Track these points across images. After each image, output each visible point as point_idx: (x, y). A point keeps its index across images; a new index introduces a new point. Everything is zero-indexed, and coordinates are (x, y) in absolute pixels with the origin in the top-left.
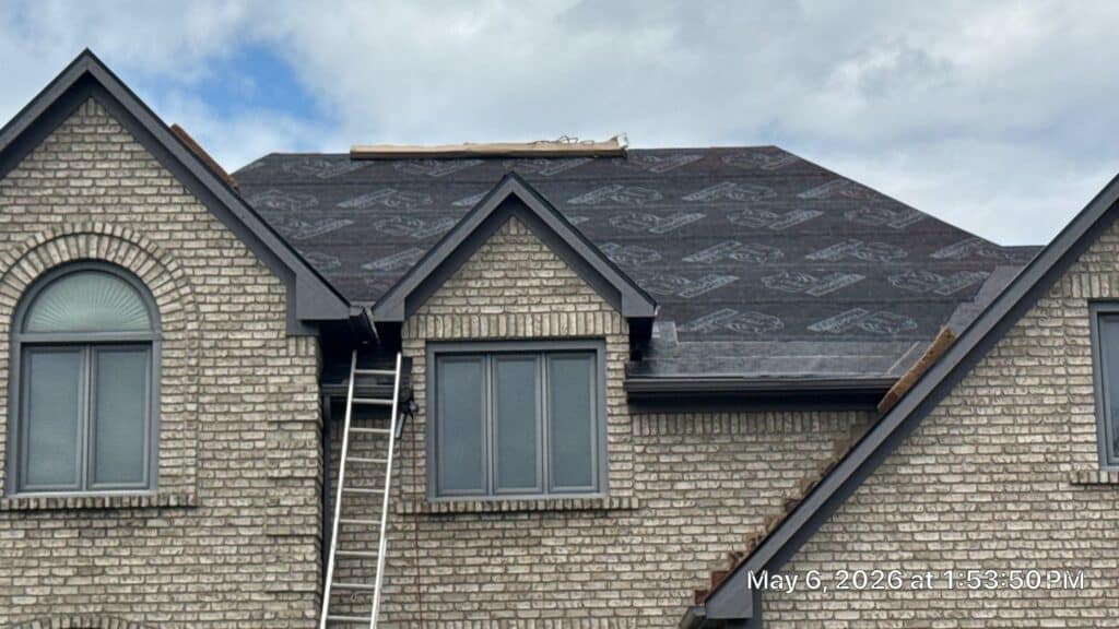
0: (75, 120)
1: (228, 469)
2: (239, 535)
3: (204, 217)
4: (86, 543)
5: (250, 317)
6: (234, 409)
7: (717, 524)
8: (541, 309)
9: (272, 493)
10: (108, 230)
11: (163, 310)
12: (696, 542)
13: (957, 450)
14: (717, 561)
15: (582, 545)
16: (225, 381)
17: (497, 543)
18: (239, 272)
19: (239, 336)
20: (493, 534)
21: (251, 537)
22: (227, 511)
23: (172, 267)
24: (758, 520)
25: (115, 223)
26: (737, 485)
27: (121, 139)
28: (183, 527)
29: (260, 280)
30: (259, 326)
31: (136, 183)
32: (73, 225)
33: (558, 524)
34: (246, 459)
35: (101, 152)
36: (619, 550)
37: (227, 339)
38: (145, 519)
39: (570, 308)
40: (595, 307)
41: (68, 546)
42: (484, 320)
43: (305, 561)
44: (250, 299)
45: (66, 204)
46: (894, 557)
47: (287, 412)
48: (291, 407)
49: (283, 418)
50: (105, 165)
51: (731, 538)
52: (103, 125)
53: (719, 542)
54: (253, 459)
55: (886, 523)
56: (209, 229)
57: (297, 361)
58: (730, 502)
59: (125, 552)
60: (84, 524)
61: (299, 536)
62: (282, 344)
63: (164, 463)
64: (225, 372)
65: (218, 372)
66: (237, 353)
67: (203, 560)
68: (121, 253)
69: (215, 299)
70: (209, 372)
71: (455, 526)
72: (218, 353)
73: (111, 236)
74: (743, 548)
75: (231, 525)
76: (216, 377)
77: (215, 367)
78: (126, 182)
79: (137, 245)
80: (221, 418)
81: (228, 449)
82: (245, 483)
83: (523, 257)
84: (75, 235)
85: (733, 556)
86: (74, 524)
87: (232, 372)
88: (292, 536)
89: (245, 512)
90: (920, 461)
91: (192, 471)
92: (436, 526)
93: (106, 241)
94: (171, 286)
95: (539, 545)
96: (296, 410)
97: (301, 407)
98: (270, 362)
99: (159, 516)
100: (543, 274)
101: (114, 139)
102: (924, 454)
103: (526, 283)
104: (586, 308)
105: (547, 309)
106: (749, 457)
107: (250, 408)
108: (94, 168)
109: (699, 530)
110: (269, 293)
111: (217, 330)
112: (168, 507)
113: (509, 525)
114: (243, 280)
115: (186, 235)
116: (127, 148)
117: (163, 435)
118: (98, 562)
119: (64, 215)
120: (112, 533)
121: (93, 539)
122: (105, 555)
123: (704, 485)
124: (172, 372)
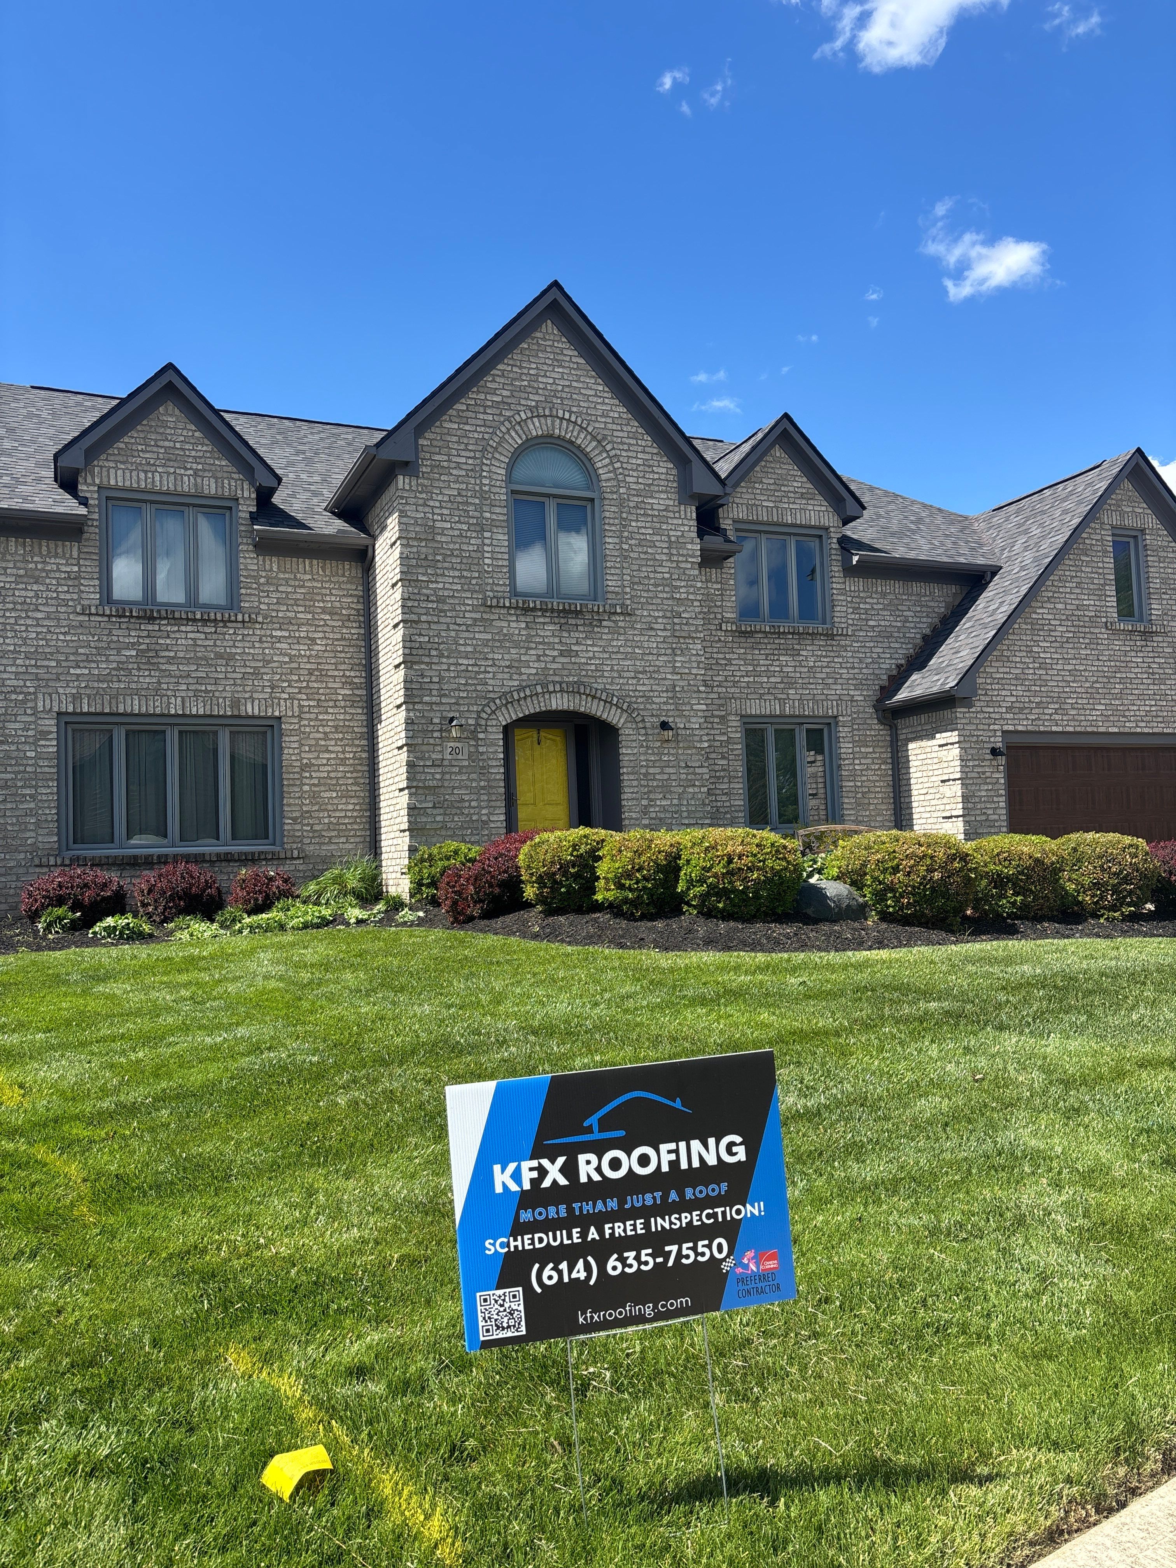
0: (538, 335)
1: (648, 591)
2: (657, 635)
3: (625, 416)
4: (565, 634)
5: (656, 488)
6: (650, 550)
7: (890, 647)
8: (795, 506)
9: (675, 608)
10: (567, 416)
11: (603, 477)
12: (879, 657)
13: (1057, 606)
14: (890, 669)
15: (821, 656)
16: (643, 531)
17: (776, 652)
18: (648, 457)
19: (651, 501)
20: (774, 646)
21: (665, 637)
22: (649, 619)
23: (608, 447)
24: (910, 646)
25: (571, 412)
26: (899, 624)
27: (570, 353)
28: (624, 628)
29: (661, 464)
30: (663, 496)
31: (581, 385)
32: (544, 409)
33: (809, 642)
34: (659, 585)
35: (557, 360)
36: (840, 660)
37: (643, 502)
38: (600, 621)
39: (810, 507)
40: (823, 508)
41: (553, 636)
42: (765, 509)
43: (698, 655)
44: (656, 476)
45: (537, 393)
46: (1031, 666)
47: (683, 555)
48: (685, 552)
49: (681, 559)
50: (561, 370)
51: (897, 656)
52: (558, 341)
53: (891, 658)
54: (663, 585)
55: (1027, 646)
56: (628, 424)
57: (686, 522)
58: (896, 634)
59: (589, 642)
60: (563, 621)
61: (693, 638)
62: (677, 509)
63: (610, 583)
64: (643, 524)
65: (639, 524)
66: (650, 512)
67: (637, 651)
68: (575, 434)
69: (635, 474)
70: (633, 524)
71: (753, 640)
72: (639, 511)
73: (569, 420)
74: (903, 662)
75: (652, 629)
76: (639, 528)
77: (637, 521)
78: (575, 384)
79: (585, 429)
80: (642, 556)
81: (648, 577)
82: (659, 601)
83: (784, 472)
84: (545, 416)
85: (899, 666)
86: (556, 620)
87: (648, 525)
88: (690, 637)
89: (660, 620)
90: (1041, 611)
91: (628, 590)
92: (743, 640)
93: (565, 423)
94: (607, 461)
95: (799, 655)
96: (688, 555)
97: (690, 553)
98: (670, 521)
99: (609, 620)
100: (795, 484)
101: (565, 352)
102: (1043, 607)
103: (786, 489)
104: (818, 508)
105: (798, 506)
106: (904, 608)
107: (659, 551)
108: (553, 371)
109: (881, 650)
110: (667, 474)
111: (637, 495)
112: (615, 613)
113: (782, 641)
114: (651, 462)
115: (614, 427)
116: (574, 360)
117: (608, 565)
118: (574, 648)
119: (537, 402)
120: (581, 628)
121: (569, 632)
122: (577, 643)
123: (882, 623)
124: (611, 521)
